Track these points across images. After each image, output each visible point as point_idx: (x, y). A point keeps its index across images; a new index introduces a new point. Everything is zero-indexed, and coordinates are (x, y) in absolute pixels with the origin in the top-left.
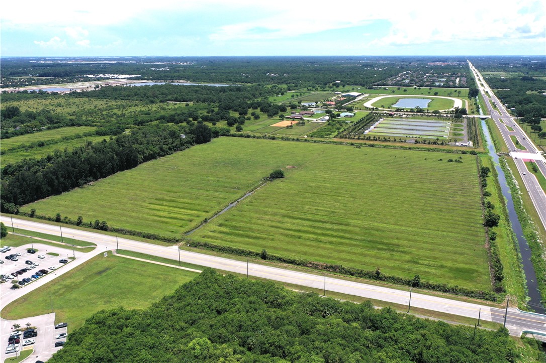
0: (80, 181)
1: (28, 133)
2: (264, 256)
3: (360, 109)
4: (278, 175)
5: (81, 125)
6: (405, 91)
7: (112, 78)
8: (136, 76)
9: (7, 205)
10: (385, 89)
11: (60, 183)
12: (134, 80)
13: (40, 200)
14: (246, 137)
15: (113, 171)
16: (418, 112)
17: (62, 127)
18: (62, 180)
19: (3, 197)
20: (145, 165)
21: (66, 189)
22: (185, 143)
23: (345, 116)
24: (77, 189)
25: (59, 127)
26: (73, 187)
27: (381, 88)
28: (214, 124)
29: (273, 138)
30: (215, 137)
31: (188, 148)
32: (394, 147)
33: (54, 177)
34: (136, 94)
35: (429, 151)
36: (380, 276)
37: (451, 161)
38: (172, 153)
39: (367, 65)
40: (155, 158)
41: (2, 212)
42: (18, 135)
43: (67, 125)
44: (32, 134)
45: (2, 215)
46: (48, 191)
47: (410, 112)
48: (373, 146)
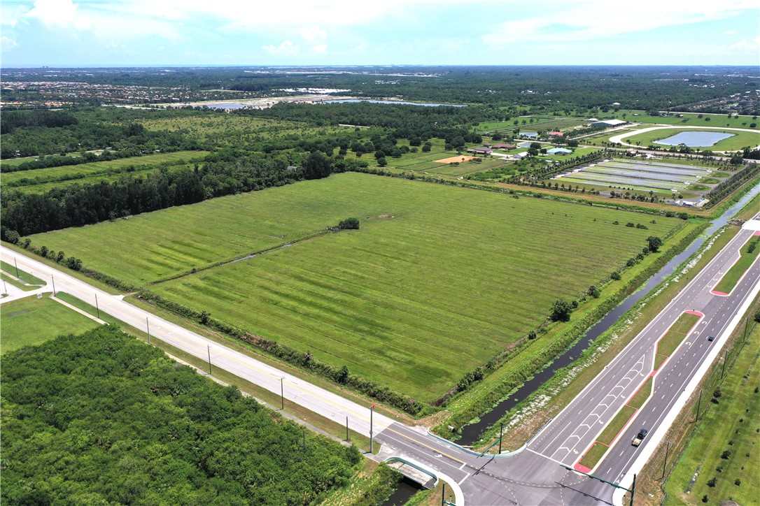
0: (112, 213)
1: (135, 155)
2: (204, 320)
3: (594, 145)
4: (351, 225)
5: (202, 150)
6: (707, 119)
7: (312, 93)
8: (345, 90)
9: (8, 232)
10: (678, 116)
11: (81, 213)
12: (336, 95)
13: (55, 231)
14: (379, 174)
15: (163, 204)
16: (681, 152)
17: (179, 150)
18: (84, 209)
19: (4, 223)
20: (214, 201)
21: (91, 221)
22: (288, 176)
23: (555, 153)
24: (106, 223)
25: (175, 150)
26: (102, 219)
27: (672, 114)
28: (359, 155)
29: (412, 178)
30: (339, 172)
31: (290, 183)
32: (569, 201)
33: (75, 206)
34: (308, 114)
35: (617, 209)
36: (310, 362)
37: (630, 225)
38: (261, 189)
39: (693, 81)
40: (234, 193)
41: (2, 240)
42: (122, 157)
43: (186, 149)
44: (138, 158)
45: (2, 245)
46: (66, 221)
47: (670, 151)
48: (539, 196)
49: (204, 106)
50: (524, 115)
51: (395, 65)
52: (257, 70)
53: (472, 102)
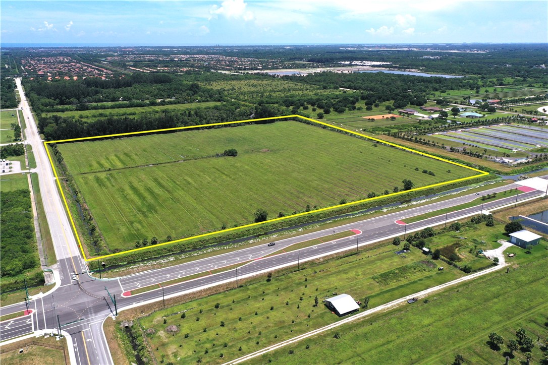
4: (232, 153)
8: (388, 63)
23: (467, 117)
37: (425, 172)
42: (172, 104)
49: (266, 73)
50: (500, 85)
51: (467, 43)
52: (349, 47)
53: (474, 74)
